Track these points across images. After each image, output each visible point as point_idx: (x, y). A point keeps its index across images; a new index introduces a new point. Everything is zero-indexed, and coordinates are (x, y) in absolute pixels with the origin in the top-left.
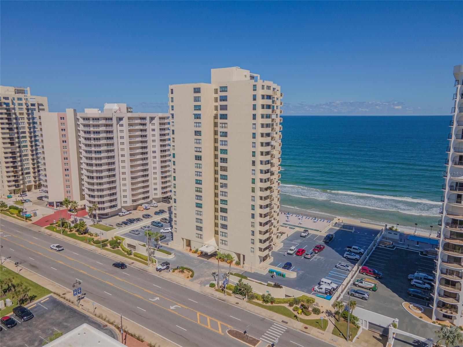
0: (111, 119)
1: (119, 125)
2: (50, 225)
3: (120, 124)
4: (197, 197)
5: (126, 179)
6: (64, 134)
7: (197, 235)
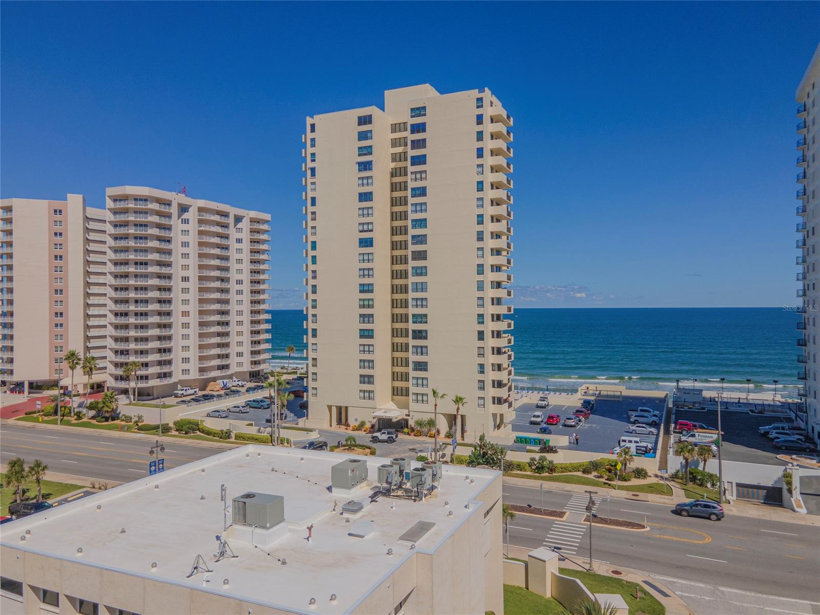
0: (169, 205)
1: (180, 219)
2: (25, 416)
3: (182, 219)
4: (362, 319)
5: (189, 326)
6: (58, 243)
7: (362, 394)
